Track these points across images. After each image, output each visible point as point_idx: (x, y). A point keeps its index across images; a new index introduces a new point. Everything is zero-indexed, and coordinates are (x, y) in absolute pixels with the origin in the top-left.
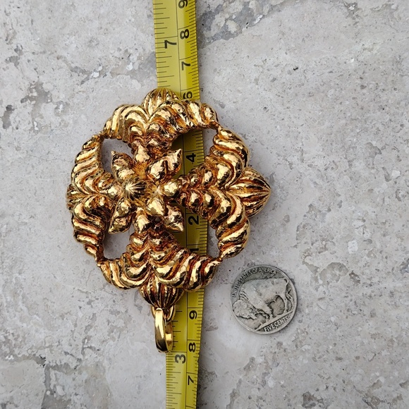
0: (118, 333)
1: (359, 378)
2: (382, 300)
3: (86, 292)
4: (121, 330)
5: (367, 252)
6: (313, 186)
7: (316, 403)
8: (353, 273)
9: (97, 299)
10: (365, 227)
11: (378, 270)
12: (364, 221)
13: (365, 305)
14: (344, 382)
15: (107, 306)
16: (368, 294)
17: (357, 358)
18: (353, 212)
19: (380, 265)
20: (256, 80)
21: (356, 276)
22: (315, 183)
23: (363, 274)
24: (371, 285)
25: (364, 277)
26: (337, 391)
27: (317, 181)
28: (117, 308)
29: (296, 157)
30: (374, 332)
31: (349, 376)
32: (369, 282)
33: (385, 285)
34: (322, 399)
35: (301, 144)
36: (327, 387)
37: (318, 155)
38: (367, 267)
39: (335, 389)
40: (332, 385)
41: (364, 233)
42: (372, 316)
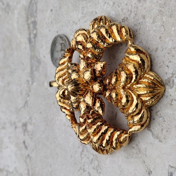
0: (100, 168)
1: (170, 43)
2: (140, 8)
3: (80, 168)
4: (99, 165)
5: (117, 7)
6: (85, 23)
7: (173, 78)
8: (123, 20)
9: (84, 165)
10: (108, 3)
11: (127, 4)
12: (106, 3)
13: (138, 20)
14: (169, 53)
15: (88, 163)
16: (134, 15)
17: (160, 38)
18: (101, 7)
19: (125, 2)
20: (50, 31)
21: (124, 18)
22: (85, 21)
23: (125, 14)
24: (131, 12)
25: (127, 13)
26: (172, 60)
27: (85, 20)
28: (91, 158)
29: (75, 26)
30: (151, 21)
31: (167, 48)
32: (129, 12)
33: (134, 3)
34: (172, 74)
35: (72, 21)
36: (168, 66)
37: (77, 15)
38: (123, 10)
39: (170, 62)
40: (167, 62)
41: (110, 5)
42: (144, 18)
